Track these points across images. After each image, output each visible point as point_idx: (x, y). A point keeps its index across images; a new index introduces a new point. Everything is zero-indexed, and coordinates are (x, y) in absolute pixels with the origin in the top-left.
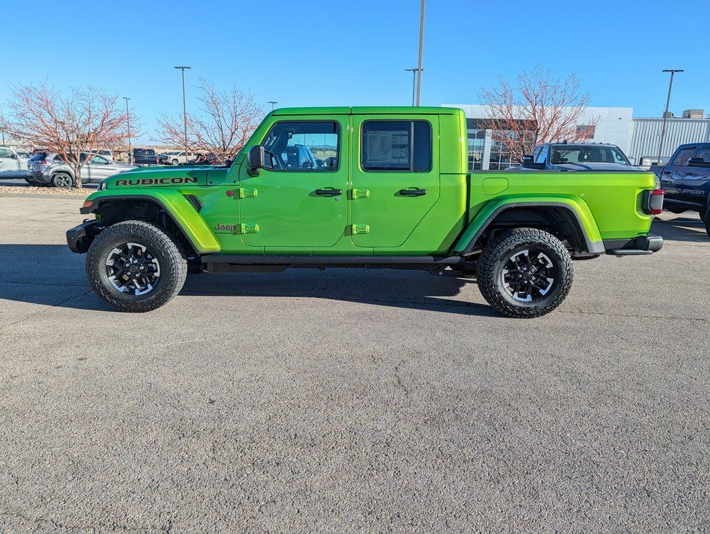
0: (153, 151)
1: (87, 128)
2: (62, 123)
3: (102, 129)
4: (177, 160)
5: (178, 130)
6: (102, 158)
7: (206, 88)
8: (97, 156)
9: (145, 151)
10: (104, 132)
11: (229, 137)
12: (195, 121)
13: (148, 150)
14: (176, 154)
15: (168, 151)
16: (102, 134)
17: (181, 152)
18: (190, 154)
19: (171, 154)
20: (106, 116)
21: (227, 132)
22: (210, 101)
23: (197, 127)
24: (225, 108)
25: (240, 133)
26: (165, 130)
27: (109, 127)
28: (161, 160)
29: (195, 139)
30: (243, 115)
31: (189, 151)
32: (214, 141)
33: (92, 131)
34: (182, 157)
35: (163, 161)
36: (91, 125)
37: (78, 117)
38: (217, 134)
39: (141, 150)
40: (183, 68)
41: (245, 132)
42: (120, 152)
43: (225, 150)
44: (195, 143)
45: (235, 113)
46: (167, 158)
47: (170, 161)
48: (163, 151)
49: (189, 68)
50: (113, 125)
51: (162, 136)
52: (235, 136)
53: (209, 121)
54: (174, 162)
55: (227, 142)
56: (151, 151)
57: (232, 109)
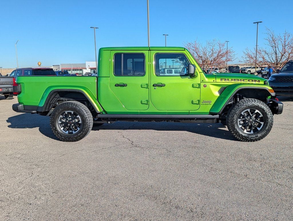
0: (238, 67)
1: (211, 58)
2: (201, 57)
3: (217, 58)
4: (250, 71)
5: (253, 56)
6: (215, 71)
7: (270, 33)
8: (214, 71)
9: (234, 67)
10: (218, 59)
11: (280, 58)
12: (262, 50)
13: (236, 67)
14: (250, 68)
15: (245, 66)
16: (217, 61)
17: (253, 66)
18: (257, 68)
19: (247, 68)
20: (220, 52)
21: (279, 55)
22: (271, 40)
23: (263, 53)
24: (279, 42)
25: (287, 55)
26: (246, 56)
27: (221, 57)
28: (242, 71)
29: (261, 59)
30: (290, 45)
31: (258, 66)
32: (272, 60)
33: (213, 59)
34: (253, 69)
35: (243, 72)
36: (213, 57)
37: (208, 54)
38: (274, 57)
39: (232, 67)
40: (258, 23)
41: (289, 54)
42: (221, 68)
43: (277, 65)
44: (261, 62)
45: (285, 44)
46: (245, 70)
47: (246, 72)
48: (243, 67)
49: (261, 22)
50: (222, 56)
51: (245, 60)
52: (284, 57)
53: (270, 50)
54: (248, 72)
55: (279, 60)
56: (237, 67)
57: (283, 42)
